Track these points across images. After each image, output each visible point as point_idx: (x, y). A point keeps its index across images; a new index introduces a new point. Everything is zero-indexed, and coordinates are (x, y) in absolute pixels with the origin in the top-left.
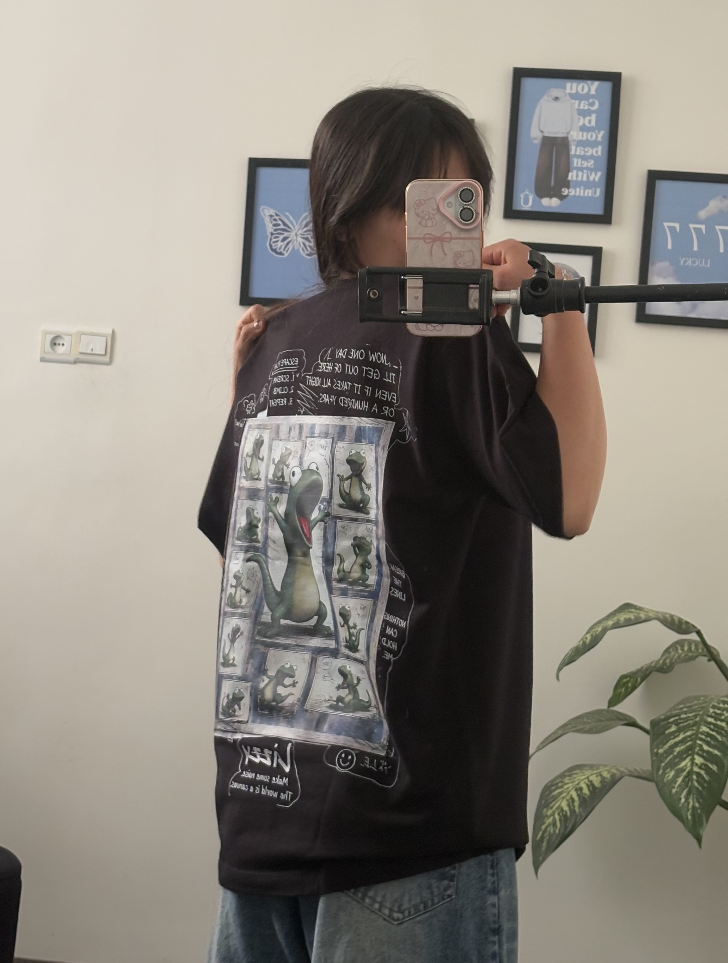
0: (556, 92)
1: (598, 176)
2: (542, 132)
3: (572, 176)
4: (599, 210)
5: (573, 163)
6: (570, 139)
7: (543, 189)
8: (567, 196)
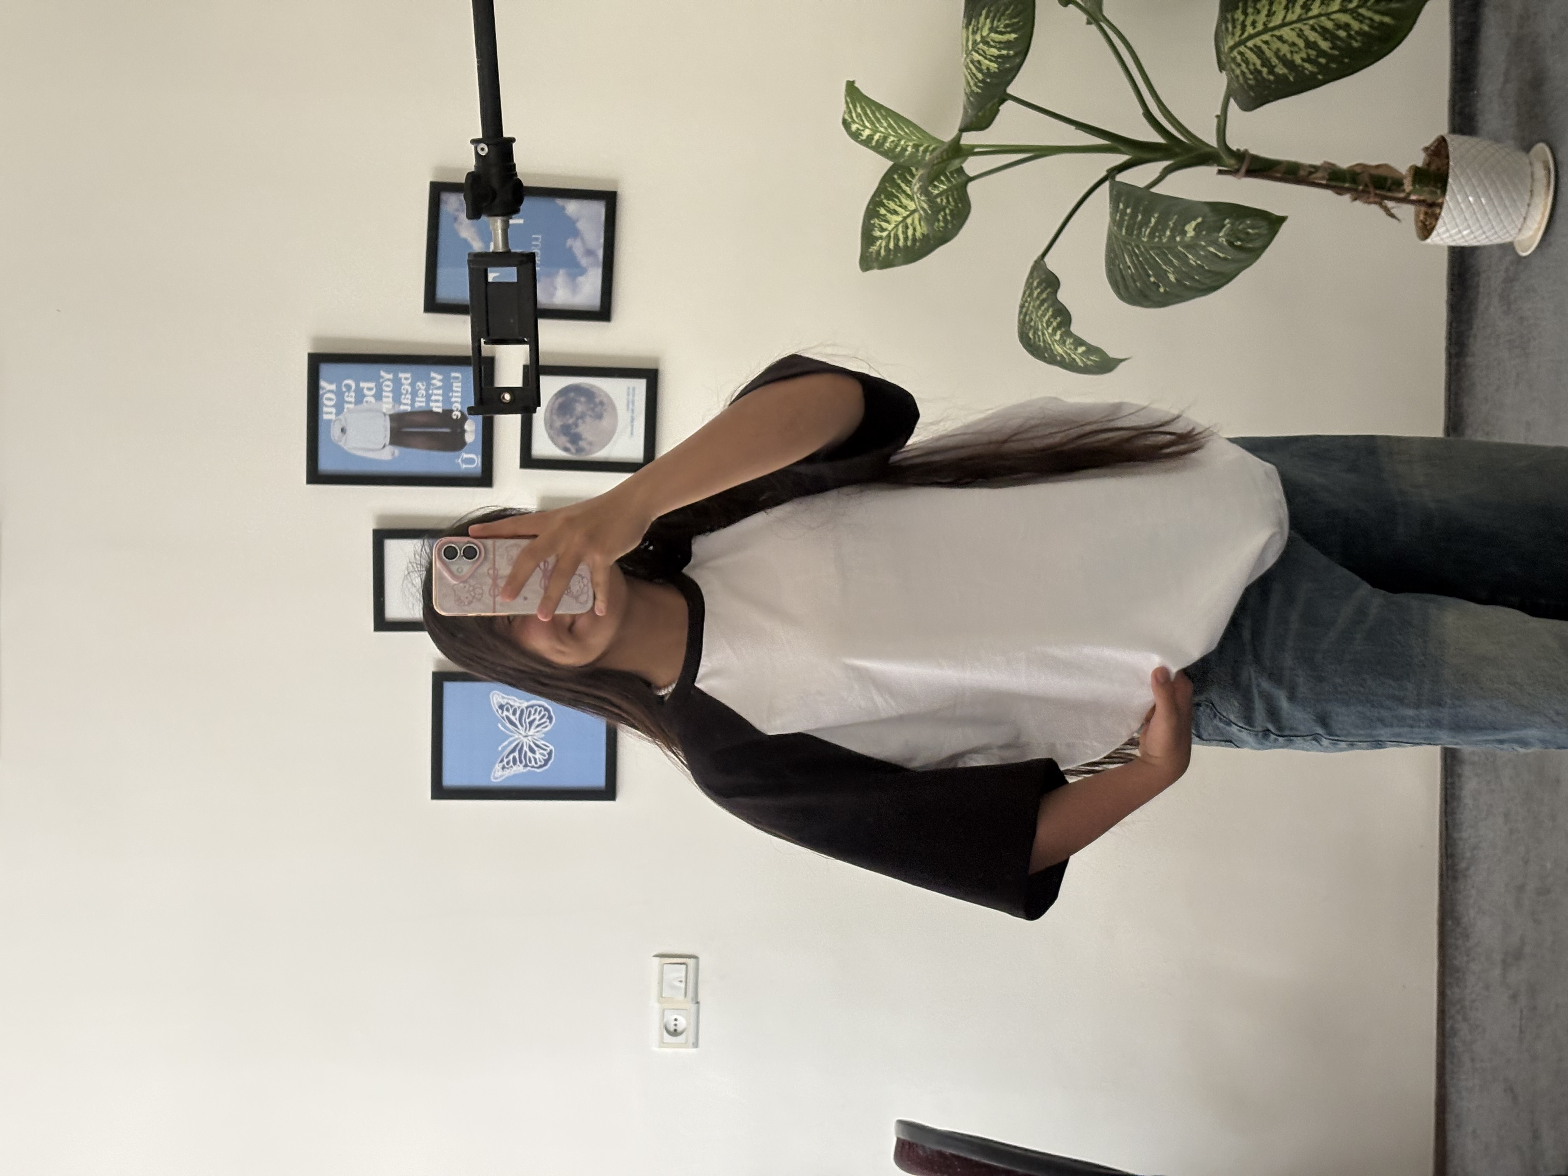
0: (335, 432)
1: (436, 377)
2: (384, 446)
3: (437, 408)
5: (420, 407)
6: (392, 412)
7: (455, 442)
8: (461, 411)
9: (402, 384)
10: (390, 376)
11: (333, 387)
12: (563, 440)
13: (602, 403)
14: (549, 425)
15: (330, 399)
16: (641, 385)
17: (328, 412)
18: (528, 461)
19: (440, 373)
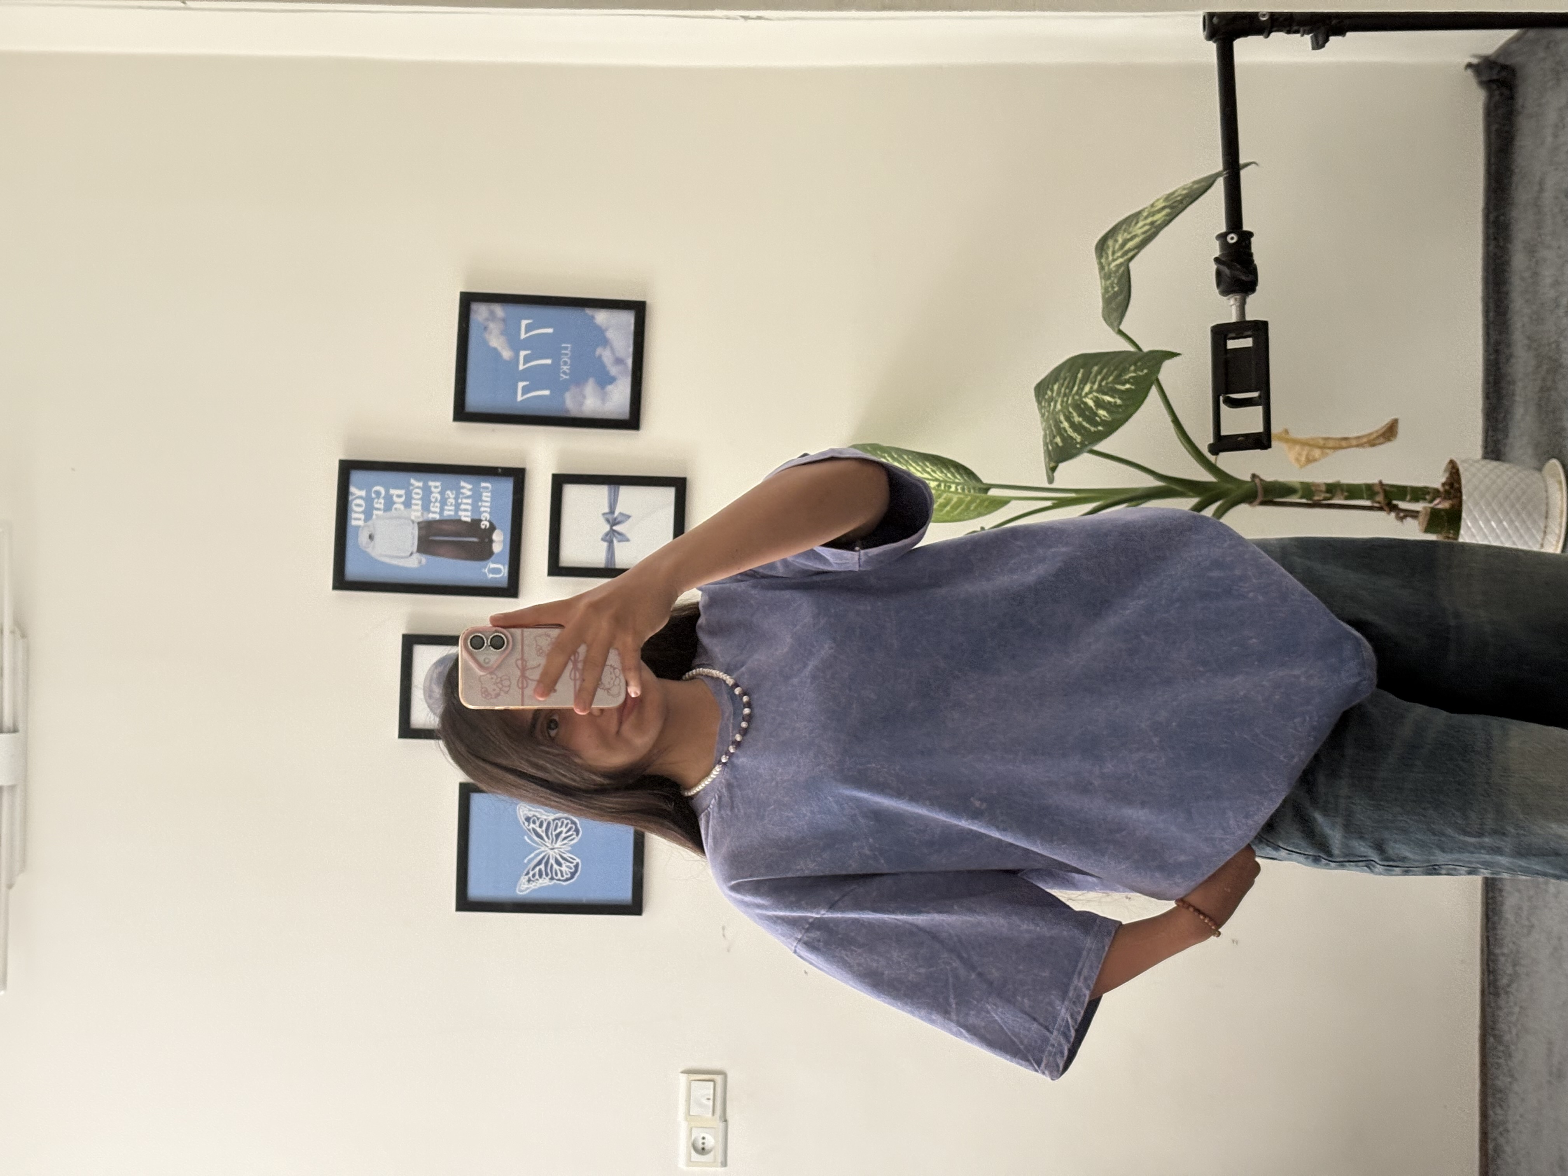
0: (364, 538)
1: (466, 486)
2: (412, 554)
3: (466, 517)
4: (508, 484)
5: (449, 515)
6: (420, 520)
7: (483, 551)
8: (490, 522)
9: (431, 492)
10: (420, 484)
11: (363, 493)
15: (359, 505)
19: (469, 484)
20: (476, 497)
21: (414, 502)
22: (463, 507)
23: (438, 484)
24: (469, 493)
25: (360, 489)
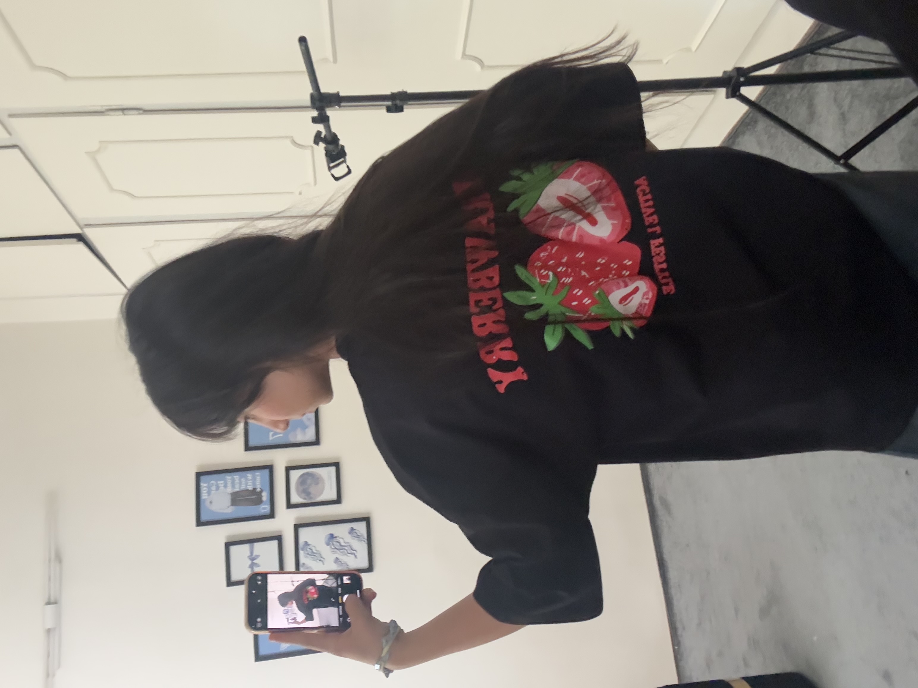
0: (207, 503)
1: (249, 475)
2: (228, 507)
3: (250, 488)
4: (266, 472)
5: (244, 488)
6: (232, 492)
7: (259, 501)
8: (260, 488)
9: (235, 480)
10: (230, 478)
11: (205, 485)
12: (304, 495)
13: (318, 478)
14: (297, 490)
15: (205, 490)
16: (333, 469)
17: (204, 495)
18: (290, 505)
19: (250, 474)
20: (254, 479)
21: (228, 485)
22: (249, 484)
23: (237, 476)
24: (250, 478)
25: (205, 483)
